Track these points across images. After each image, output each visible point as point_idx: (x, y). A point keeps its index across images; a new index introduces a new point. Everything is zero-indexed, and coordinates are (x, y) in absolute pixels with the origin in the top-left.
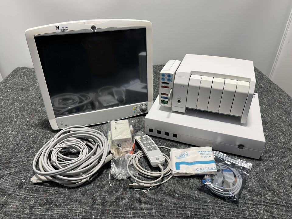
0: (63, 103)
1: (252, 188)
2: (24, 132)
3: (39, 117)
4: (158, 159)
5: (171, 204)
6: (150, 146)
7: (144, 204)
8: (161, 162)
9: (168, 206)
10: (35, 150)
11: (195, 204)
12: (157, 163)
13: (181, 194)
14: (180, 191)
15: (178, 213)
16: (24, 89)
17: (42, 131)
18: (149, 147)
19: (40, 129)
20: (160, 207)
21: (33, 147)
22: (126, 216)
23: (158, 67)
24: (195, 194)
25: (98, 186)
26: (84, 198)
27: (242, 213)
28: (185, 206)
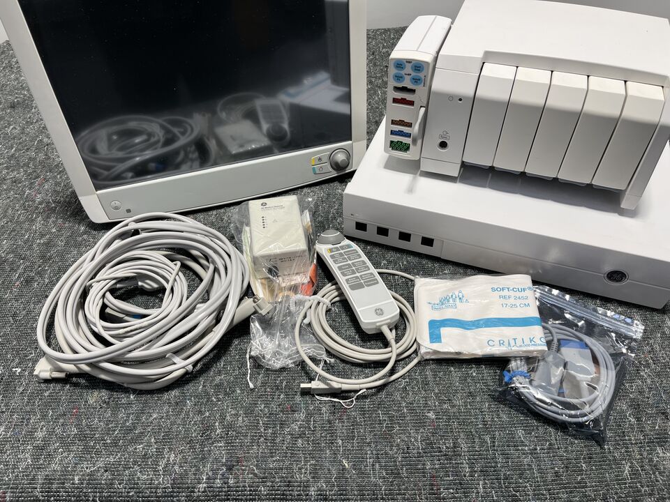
0: (120, 145)
1: (641, 393)
2: (18, 228)
3: (57, 184)
4: (379, 312)
5: (416, 441)
6: (358, 275)
7: (342, 440)
8: (389, 321)
9: (408, 448)
10: (47, 281)
11: (483, 442)
12: (378, 324)
13: (446, 412)
14: (442, 402)
15: (437, 466)
16: (18, 103)
17: (67, 225)
18: (357, 277)
19: (60, 221)
20: (388, 449)
21: (40, 274)
22: (292, 477)
23: (381, 34)
24: (482, 412)
25: (219, 386)
26: (179, 421)
27: (611, 468)
28: (455, 447)
